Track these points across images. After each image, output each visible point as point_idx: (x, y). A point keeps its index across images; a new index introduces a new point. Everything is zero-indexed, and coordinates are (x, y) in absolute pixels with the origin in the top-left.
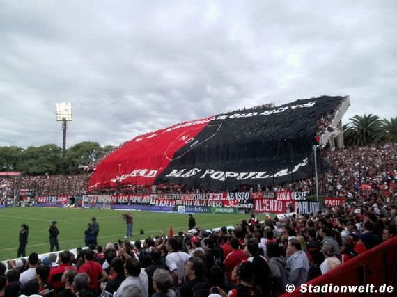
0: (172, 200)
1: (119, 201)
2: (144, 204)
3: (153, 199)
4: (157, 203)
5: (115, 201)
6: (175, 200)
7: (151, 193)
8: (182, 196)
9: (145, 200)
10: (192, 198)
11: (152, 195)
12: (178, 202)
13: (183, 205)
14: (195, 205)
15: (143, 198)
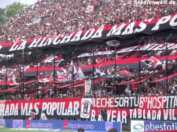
0: (121, 109)
1: (23, 113)
2: (70, 118)
3: (86, 108)
4: (93, 116)
5: (16, 113)
6: (127, 108)
7: (82, 95)
8: (142, 100)
9: (72, 110)
10: (161, 105)
11: (83, 100)
12: (134, 113)
13: (142, 119)
14: (166, 118)
15: (67, 107)
